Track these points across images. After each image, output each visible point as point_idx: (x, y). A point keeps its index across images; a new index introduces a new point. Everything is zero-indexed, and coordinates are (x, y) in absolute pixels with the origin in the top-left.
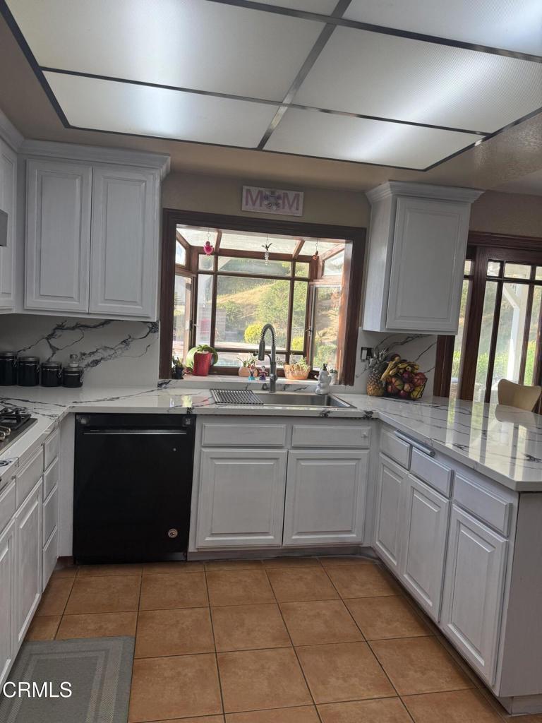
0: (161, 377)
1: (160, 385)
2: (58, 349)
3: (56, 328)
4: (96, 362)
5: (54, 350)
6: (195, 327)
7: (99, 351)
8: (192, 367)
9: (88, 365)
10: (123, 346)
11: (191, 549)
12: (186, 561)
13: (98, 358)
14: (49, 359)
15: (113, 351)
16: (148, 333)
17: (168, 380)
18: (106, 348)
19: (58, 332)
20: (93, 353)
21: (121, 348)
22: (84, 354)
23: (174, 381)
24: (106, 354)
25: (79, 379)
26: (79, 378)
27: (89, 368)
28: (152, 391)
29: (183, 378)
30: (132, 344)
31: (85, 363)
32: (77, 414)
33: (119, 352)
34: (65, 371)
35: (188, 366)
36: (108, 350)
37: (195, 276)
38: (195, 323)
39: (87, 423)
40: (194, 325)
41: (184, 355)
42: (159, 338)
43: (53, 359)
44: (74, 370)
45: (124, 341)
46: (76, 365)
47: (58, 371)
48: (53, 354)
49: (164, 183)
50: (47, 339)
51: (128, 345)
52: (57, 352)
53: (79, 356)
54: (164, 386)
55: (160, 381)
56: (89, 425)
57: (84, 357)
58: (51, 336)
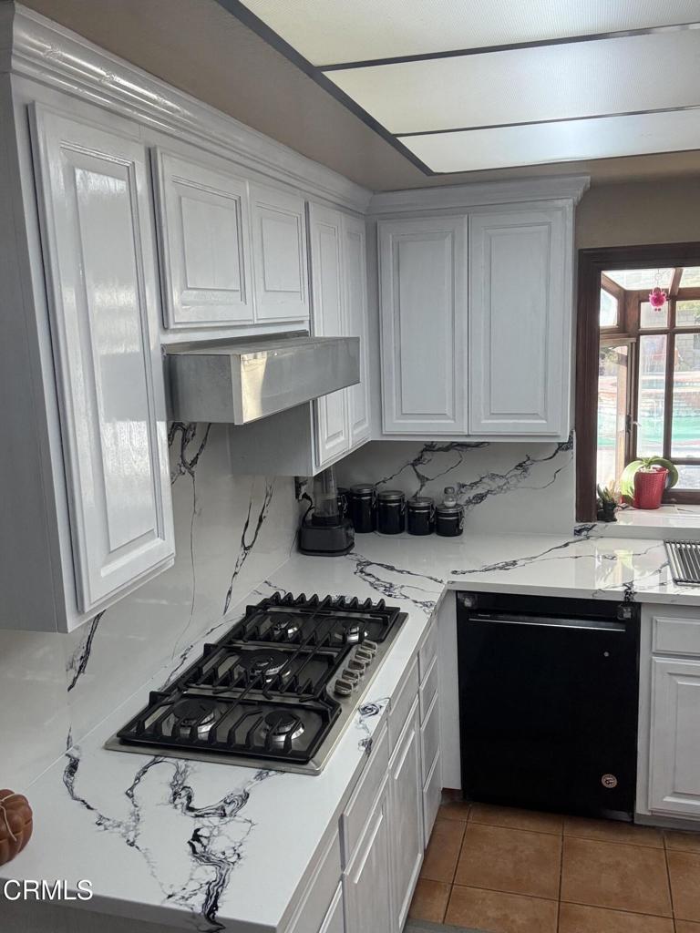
0: (579, 519)
1: (578, 532)
2: (427, 479)
3: (425, 450)
4: (481, 498)
5: (423, 479)
6: (635, 426)
7: (484, 480)
8: (631, 495)
9: (469, 502)
10: (519, 472)
11: (640, 808)
12: (632, 823)
13: (483, 492)
14: (417, 493)
15: (504, 481)
16: (557, 452)
17: (591, 524)
18: (493, 476)
19: (427, 456)
20: (476, 483)
21: (515, 476)
22: (464, 486)
23: (600, 525)
24: (494, 485)
25: (458, 525)
26: (458, 522)
27: (471, 506)
28: (566, 545)
29: (615, 520)
30: (532, 469)
31: (465, 498)
32: (457, 592)
33: (513, 481)
34: (438, 514)
35: (624, 493)
36: (497, 479)
37: (633, 340)
38: (635, 419)
39: (473, 605)
40: (632, 423)
41: (618, 476)
42: (575, 457)
43: (423, 493)
44: (451, 511)
45: (520, 465)
46: (453, 503)
47: (429, 513)
48: (422, 486)
49: (578, 209)
50: (413, 465)
51: (525, 470)
52: (427, 483)
53: (456, 489)
54: (584, 533)
55: (579, 525)
56: (475, 608)
57: (463, 490)
58: (418, 461)
